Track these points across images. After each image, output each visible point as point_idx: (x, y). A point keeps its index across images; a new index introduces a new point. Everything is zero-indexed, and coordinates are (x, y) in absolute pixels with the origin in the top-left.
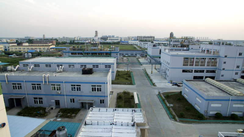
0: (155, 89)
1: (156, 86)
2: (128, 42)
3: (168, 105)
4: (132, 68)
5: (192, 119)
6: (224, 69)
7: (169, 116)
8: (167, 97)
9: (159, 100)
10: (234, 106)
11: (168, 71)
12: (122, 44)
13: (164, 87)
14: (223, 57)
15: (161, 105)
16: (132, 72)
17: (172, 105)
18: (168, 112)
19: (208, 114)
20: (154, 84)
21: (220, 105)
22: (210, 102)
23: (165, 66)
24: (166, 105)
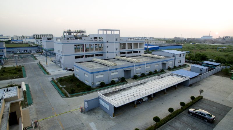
0: (49, 77)
1: (50, 74)
2: (22, 41)
3: (61, 86)
4: (24, 64)
5: (82, 92)
6: (107, 52)
7: (61, 95)
8: (60, 81)
9: (52, 85)
10: (112, 74)
11: (62, 59)
12: (14, 43)
13: (59, 73)
14: (106, 43)
15: (54, 88)
16: (23, 67)
17: (65, 86)
18: (60, 92)
19: (95, 85)
20: (48, 73)
21: (102, 76)
22: (95, 74)
23: (58, 55)
24: (59, 87)
